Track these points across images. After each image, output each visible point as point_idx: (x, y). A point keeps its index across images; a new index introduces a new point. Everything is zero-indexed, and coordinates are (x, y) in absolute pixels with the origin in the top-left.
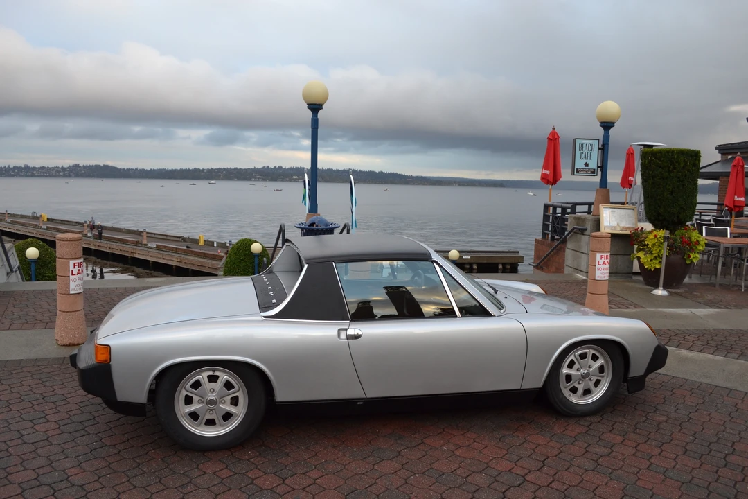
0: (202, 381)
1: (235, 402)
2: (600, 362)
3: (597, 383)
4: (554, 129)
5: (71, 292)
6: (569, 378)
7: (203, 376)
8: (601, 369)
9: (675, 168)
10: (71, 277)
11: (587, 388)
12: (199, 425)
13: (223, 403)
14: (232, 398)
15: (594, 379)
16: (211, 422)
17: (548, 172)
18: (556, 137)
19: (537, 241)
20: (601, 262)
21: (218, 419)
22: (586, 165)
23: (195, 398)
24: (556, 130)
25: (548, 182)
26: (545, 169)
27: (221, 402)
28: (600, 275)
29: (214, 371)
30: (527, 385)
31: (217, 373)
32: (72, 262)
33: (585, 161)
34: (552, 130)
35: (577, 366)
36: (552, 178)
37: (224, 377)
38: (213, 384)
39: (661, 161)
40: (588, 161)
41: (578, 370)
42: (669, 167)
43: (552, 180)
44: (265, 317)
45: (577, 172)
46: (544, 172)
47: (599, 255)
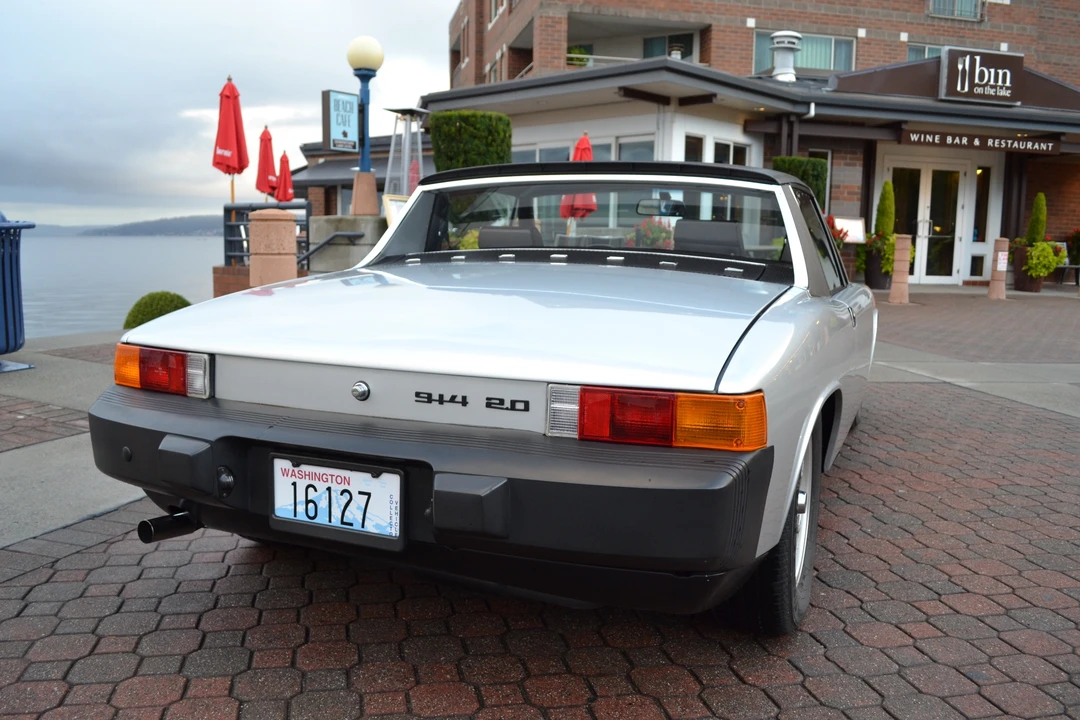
4: (230, 79)
9: (494, 140)
17: (227, 153)
19: (216, 270)
22: (345, 134)
24: (234, 82)
25: (228, 169)
26: (222, 148)
33: (342, 128)
34: (225, 82)
36: (235, 162)
39: (475, 129)
40: (347, 129)
42: (487, 138)
43: (236, 166)
45: (335, 145)
46: (219, 152)
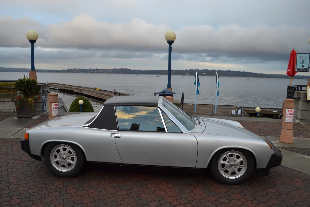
0: (60, 150)
1: (72, 159)
2: (241, 159)
3: (239, 170)
4: (294, 49)
5: (53, 115)
6: (223, 165)
7: (61, 148)
8: (242, 163)
10: (53, 109)
11: (233, 171)
12: (60, 167)
13: (68, 159)
14: (71, 158)
15: (238, 167)
16: (64, 166)
17: (290, 70)
18: (295, 53)
20: (288, 113)
21: (66, 165)
22: (303, 66)
23: (58, 156)
25: (290, 75)
27: (67, 159)
28: (287, 120)
29: (65, 146)
30: (199, 166)
31: (66, 147)
32: (53, 104)
33: (302, 64)
34: (292, 50)
35: (228, 160)
36: (292, 73)
37: (69, 149)
38: (64, 151)
40: (304, 65)
41: (228, 162)
43: (292, 74)
44: (84, 126)
45: (298, 70)
46: (288, 70)
47: (287, 110)
